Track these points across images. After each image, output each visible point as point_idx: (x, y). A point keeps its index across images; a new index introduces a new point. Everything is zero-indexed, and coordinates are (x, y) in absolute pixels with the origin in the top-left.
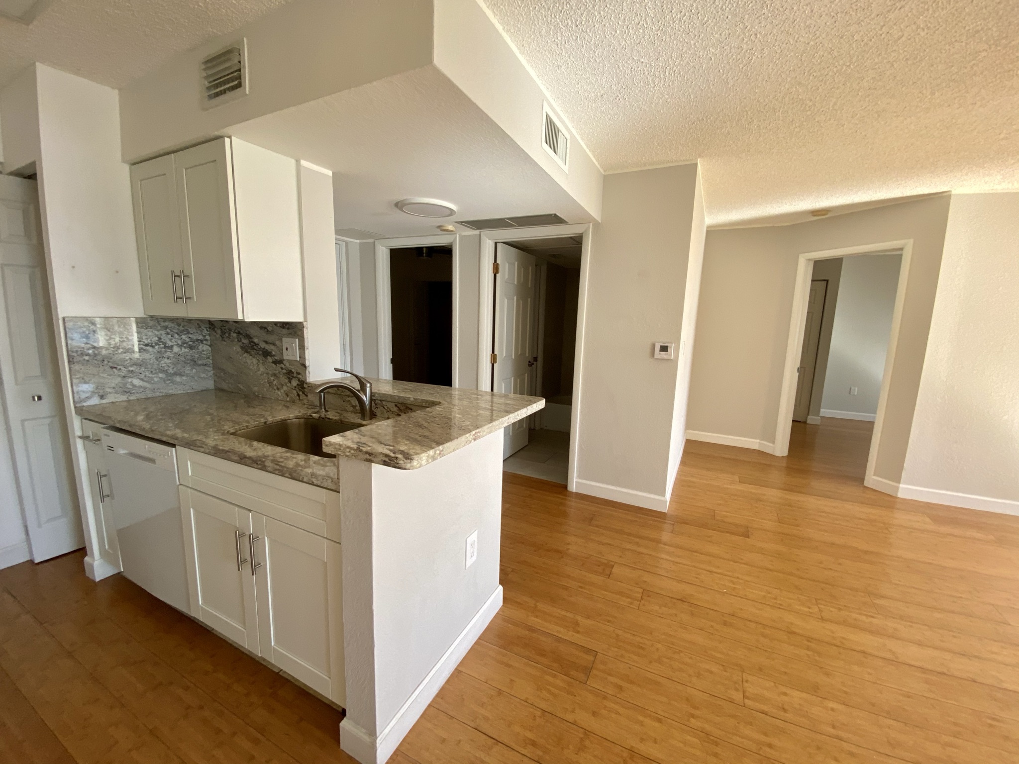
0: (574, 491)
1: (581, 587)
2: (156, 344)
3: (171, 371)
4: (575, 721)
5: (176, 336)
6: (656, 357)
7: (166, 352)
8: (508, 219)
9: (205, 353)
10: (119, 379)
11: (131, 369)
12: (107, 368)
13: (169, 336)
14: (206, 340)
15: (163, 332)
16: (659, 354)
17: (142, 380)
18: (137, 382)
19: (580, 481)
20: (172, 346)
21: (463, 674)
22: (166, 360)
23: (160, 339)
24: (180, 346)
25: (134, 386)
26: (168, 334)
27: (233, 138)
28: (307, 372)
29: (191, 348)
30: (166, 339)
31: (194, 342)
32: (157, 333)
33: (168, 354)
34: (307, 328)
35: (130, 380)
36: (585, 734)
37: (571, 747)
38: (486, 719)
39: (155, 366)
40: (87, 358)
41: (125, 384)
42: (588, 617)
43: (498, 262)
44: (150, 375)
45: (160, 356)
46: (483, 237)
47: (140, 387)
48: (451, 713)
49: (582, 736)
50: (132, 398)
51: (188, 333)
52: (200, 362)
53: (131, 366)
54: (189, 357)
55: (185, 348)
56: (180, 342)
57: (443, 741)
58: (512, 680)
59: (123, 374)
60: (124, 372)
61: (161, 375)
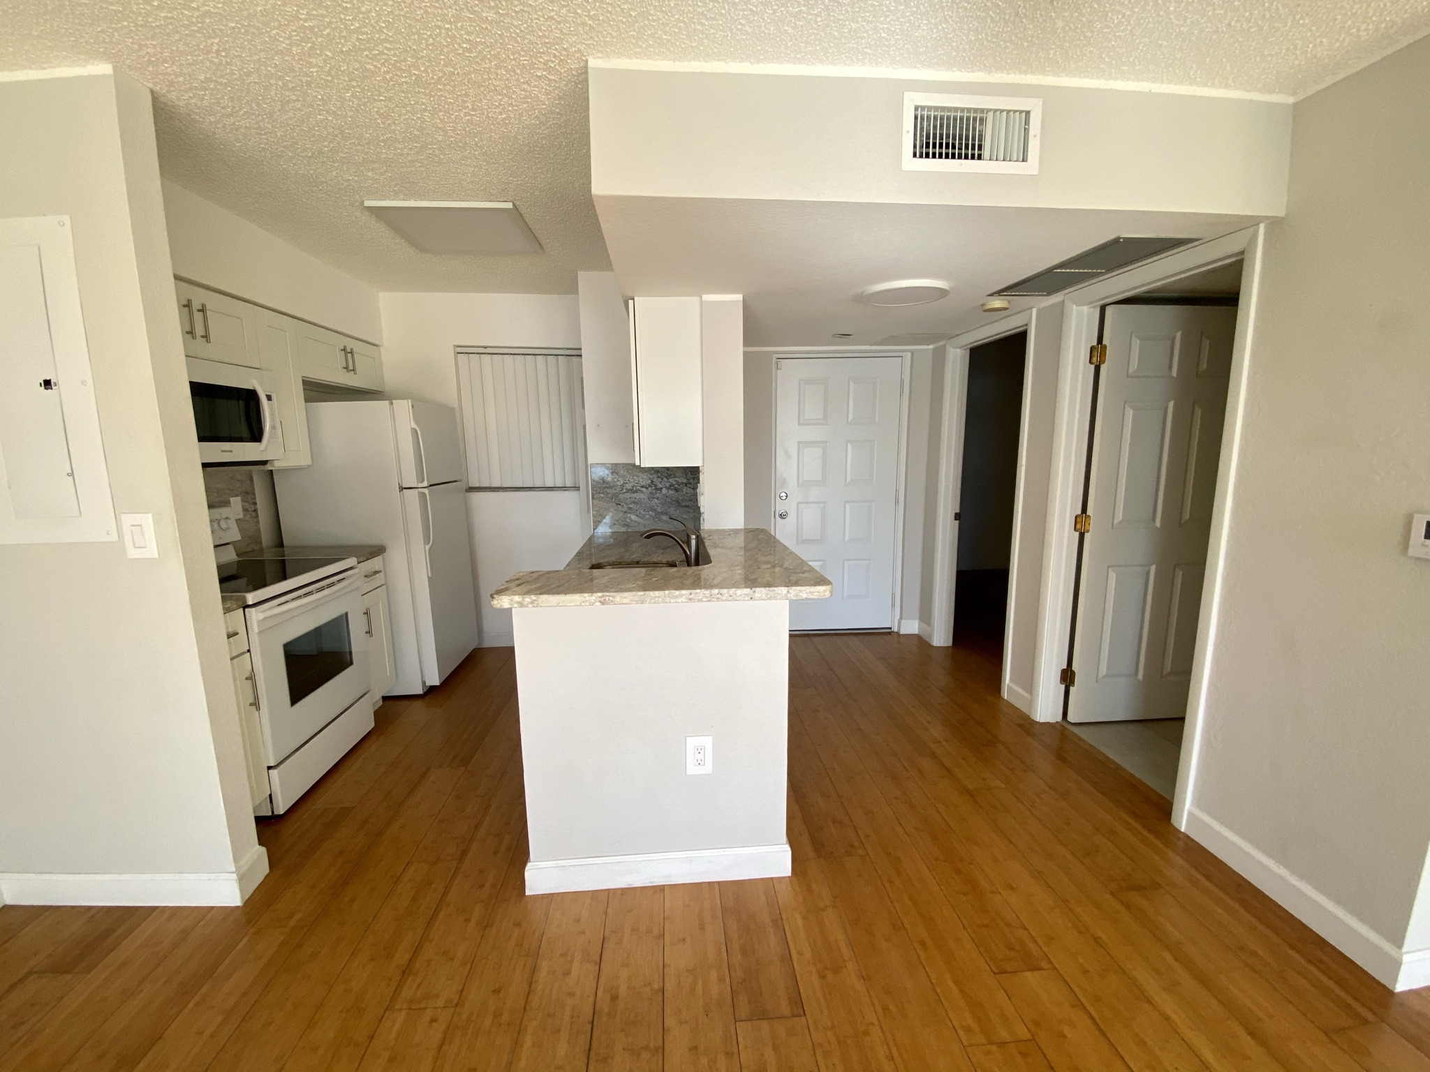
0: (1183, 830)
2: (650, 486)
3: (659, 510)
5: (665, 479)
6: (1411, 552)
7: (656, 492)
9: (688, 495)
10: (622, 514)
11: (630, 506)
12: (614, 504)
13: (660, 480)
14: (690, 483)
15: (655, 476)
16: (1423, 545)
17: (637, 516)
18: (633, 517)
19: (1198, 813)
20: (662, 488)
21: (662, 894)
22: (656, 500)
23: (652, 481)
24: (668, 488)
25: (632, 520)
26: (658, 477)
27: (636, 298)
28: (701, 519)
29: (677, 490)
30: (657, 481)
31: (679, 485)
32: (650, 476)
33: (658, 495)
34: (703, 473)
35: (629, 515)
36: (656, 1049)
37: (630, 1039)
38: (620, 942)
39: (648, 505)
40: (602, 495)
41: (625, 518)
43: (1104, 342)
44: (644, 513)
45: (652, 496)
46: (1068, 303)
47: (636, 521)
48: (610, 911)
50: (630, 530)
51: (675, 477)
52: (683, 504)
53: (631, 504)
54: (674, 499)
55: (671, 490)
56: (668, 485)
57: (578, 921)
59: (624, 510)
60: (625, 509)
61: (651, 513)
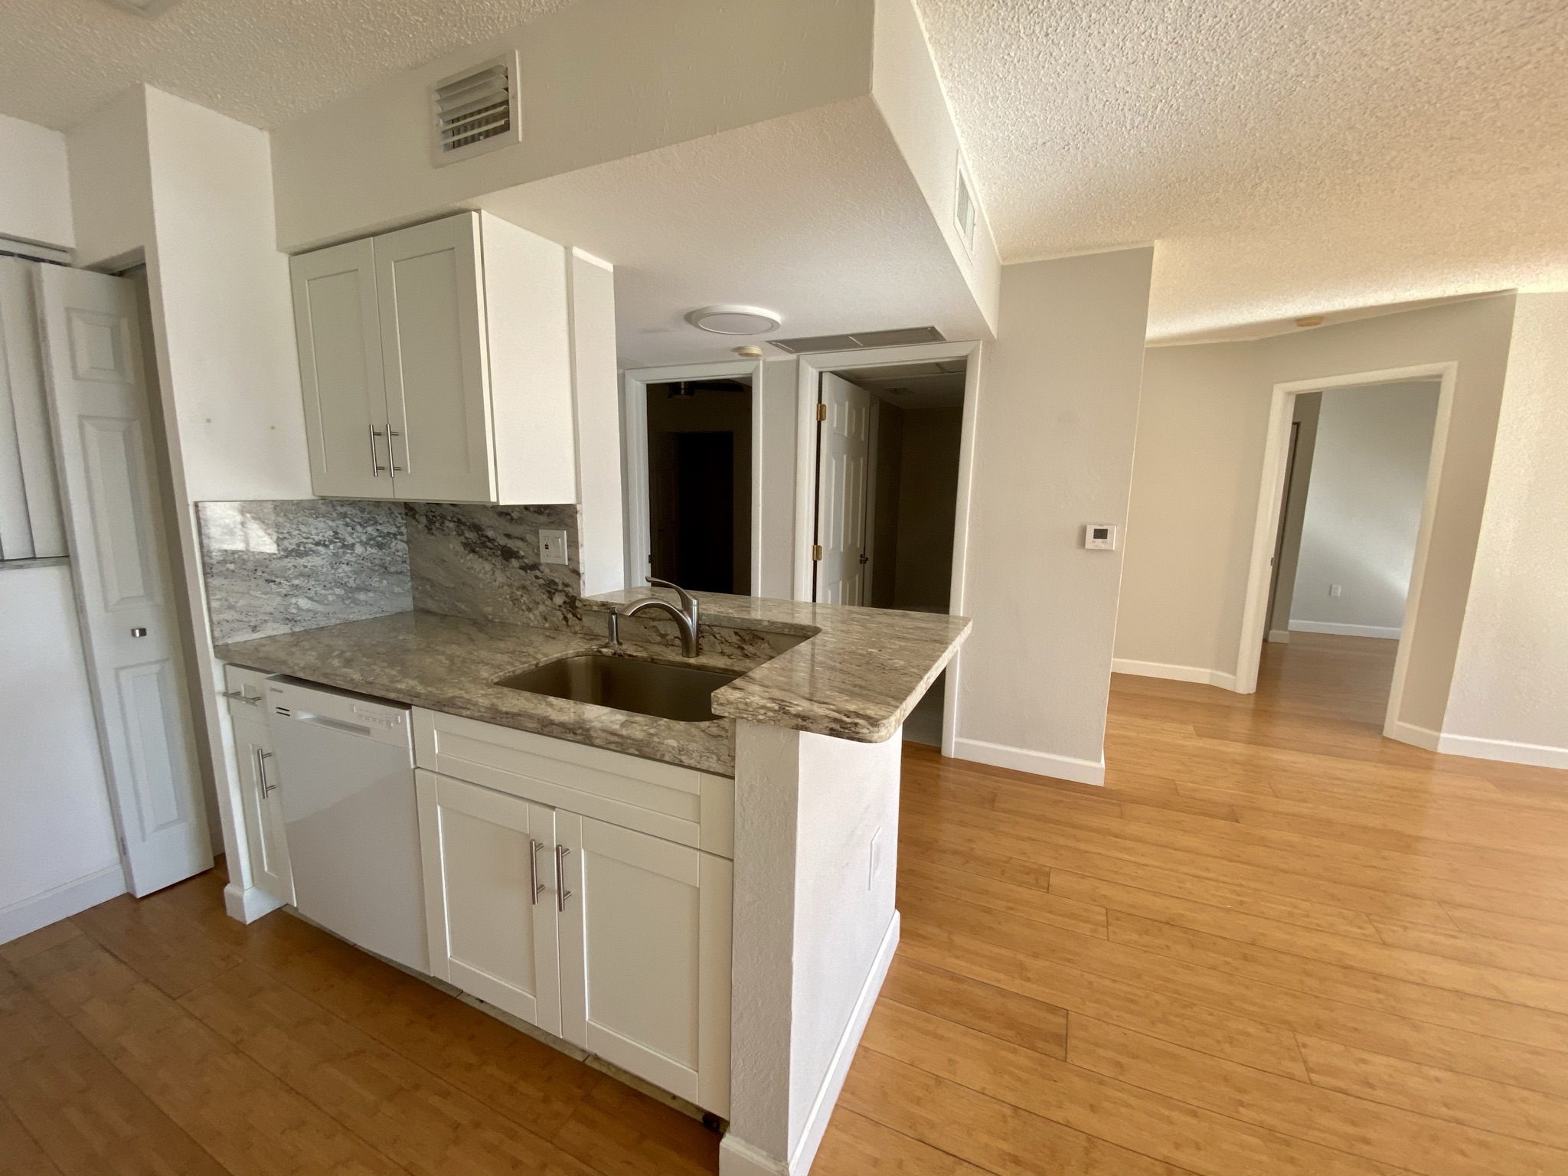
0: (953, 757)
1: (1011, 909)
2: (331, 542)
3: (352, 583)
4: (1068, 1122)
5: (358, 528)
6: (1087, 546)
7: (345, 553)
8: (852, 335)
9: (400, 554)
10: (278, 599)
11: (296, 582)
12: (261, 582)
13: (349, 529)
14: (401, 534)
15: (340, 522)
16: (1094, 542)
17: (310, 599)
18: (304, 603)
19: (961, 740)
20: (353, 545)
21: (872, 1052)
22: (344, 566)
23: (336, 533)
24: (364, 544)
25: (299, 609)
26: (347, 525)
27: (483, 212)
28: (581, 582)
29: (380, 546)
30: (344, 532)
31: (384, 538)
32: (330, 523)
33: (348, 557)
34: (581, 514)
35: (294, 600)
36: (1089, 1140)
37: (1073, 1162)
38: (932, 1126)
39: (330, 578)
40: (231, 567)
41: (287, 607)
42: (1036, 955)
43: (823, 403)
44: (323, 592)
45: (336, 561)
46: (803, 363)
47: (309, 610)
48: (875, 1117)
49: (1085, 1144)
50: (297, 629)
51: (376, 523)
52: (393, 569)
53: (296, 577)
54: (377, 562)
55: (371, 546)
56: (364, 538)
57: (876, 1163)
58: (950, 1060)
59: (284, 592)
60: (285, 588)
61: (338, 591)
